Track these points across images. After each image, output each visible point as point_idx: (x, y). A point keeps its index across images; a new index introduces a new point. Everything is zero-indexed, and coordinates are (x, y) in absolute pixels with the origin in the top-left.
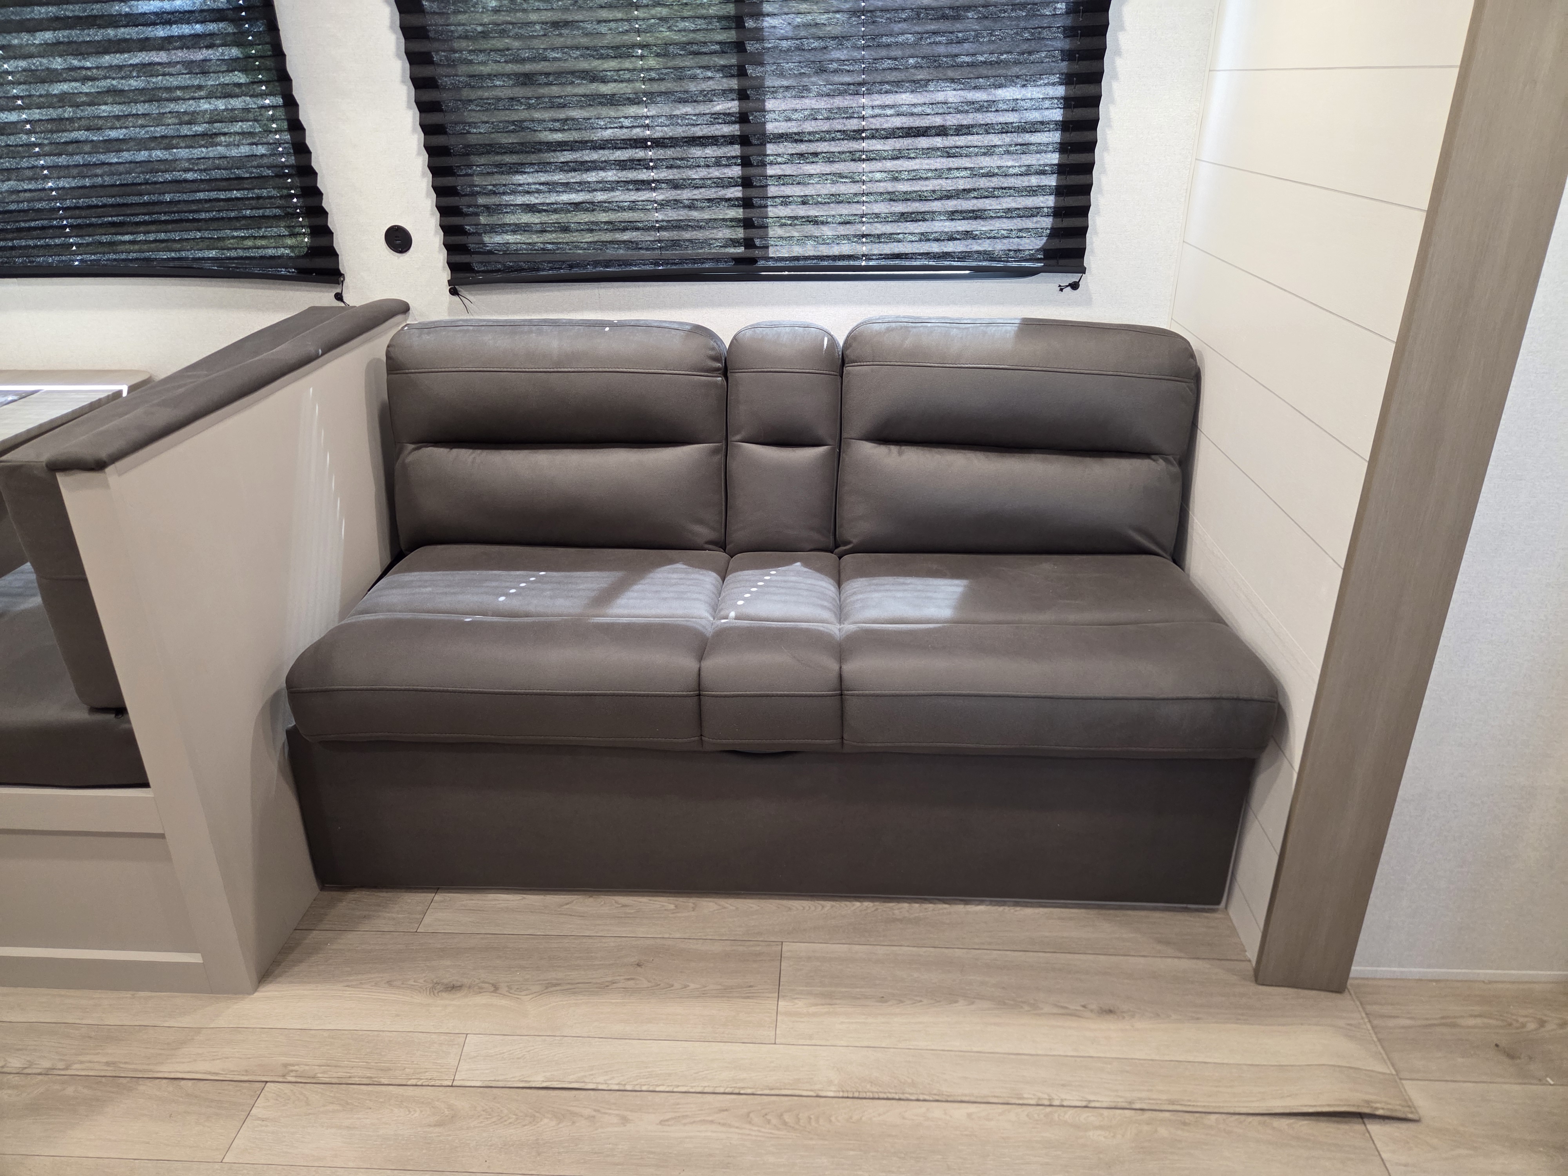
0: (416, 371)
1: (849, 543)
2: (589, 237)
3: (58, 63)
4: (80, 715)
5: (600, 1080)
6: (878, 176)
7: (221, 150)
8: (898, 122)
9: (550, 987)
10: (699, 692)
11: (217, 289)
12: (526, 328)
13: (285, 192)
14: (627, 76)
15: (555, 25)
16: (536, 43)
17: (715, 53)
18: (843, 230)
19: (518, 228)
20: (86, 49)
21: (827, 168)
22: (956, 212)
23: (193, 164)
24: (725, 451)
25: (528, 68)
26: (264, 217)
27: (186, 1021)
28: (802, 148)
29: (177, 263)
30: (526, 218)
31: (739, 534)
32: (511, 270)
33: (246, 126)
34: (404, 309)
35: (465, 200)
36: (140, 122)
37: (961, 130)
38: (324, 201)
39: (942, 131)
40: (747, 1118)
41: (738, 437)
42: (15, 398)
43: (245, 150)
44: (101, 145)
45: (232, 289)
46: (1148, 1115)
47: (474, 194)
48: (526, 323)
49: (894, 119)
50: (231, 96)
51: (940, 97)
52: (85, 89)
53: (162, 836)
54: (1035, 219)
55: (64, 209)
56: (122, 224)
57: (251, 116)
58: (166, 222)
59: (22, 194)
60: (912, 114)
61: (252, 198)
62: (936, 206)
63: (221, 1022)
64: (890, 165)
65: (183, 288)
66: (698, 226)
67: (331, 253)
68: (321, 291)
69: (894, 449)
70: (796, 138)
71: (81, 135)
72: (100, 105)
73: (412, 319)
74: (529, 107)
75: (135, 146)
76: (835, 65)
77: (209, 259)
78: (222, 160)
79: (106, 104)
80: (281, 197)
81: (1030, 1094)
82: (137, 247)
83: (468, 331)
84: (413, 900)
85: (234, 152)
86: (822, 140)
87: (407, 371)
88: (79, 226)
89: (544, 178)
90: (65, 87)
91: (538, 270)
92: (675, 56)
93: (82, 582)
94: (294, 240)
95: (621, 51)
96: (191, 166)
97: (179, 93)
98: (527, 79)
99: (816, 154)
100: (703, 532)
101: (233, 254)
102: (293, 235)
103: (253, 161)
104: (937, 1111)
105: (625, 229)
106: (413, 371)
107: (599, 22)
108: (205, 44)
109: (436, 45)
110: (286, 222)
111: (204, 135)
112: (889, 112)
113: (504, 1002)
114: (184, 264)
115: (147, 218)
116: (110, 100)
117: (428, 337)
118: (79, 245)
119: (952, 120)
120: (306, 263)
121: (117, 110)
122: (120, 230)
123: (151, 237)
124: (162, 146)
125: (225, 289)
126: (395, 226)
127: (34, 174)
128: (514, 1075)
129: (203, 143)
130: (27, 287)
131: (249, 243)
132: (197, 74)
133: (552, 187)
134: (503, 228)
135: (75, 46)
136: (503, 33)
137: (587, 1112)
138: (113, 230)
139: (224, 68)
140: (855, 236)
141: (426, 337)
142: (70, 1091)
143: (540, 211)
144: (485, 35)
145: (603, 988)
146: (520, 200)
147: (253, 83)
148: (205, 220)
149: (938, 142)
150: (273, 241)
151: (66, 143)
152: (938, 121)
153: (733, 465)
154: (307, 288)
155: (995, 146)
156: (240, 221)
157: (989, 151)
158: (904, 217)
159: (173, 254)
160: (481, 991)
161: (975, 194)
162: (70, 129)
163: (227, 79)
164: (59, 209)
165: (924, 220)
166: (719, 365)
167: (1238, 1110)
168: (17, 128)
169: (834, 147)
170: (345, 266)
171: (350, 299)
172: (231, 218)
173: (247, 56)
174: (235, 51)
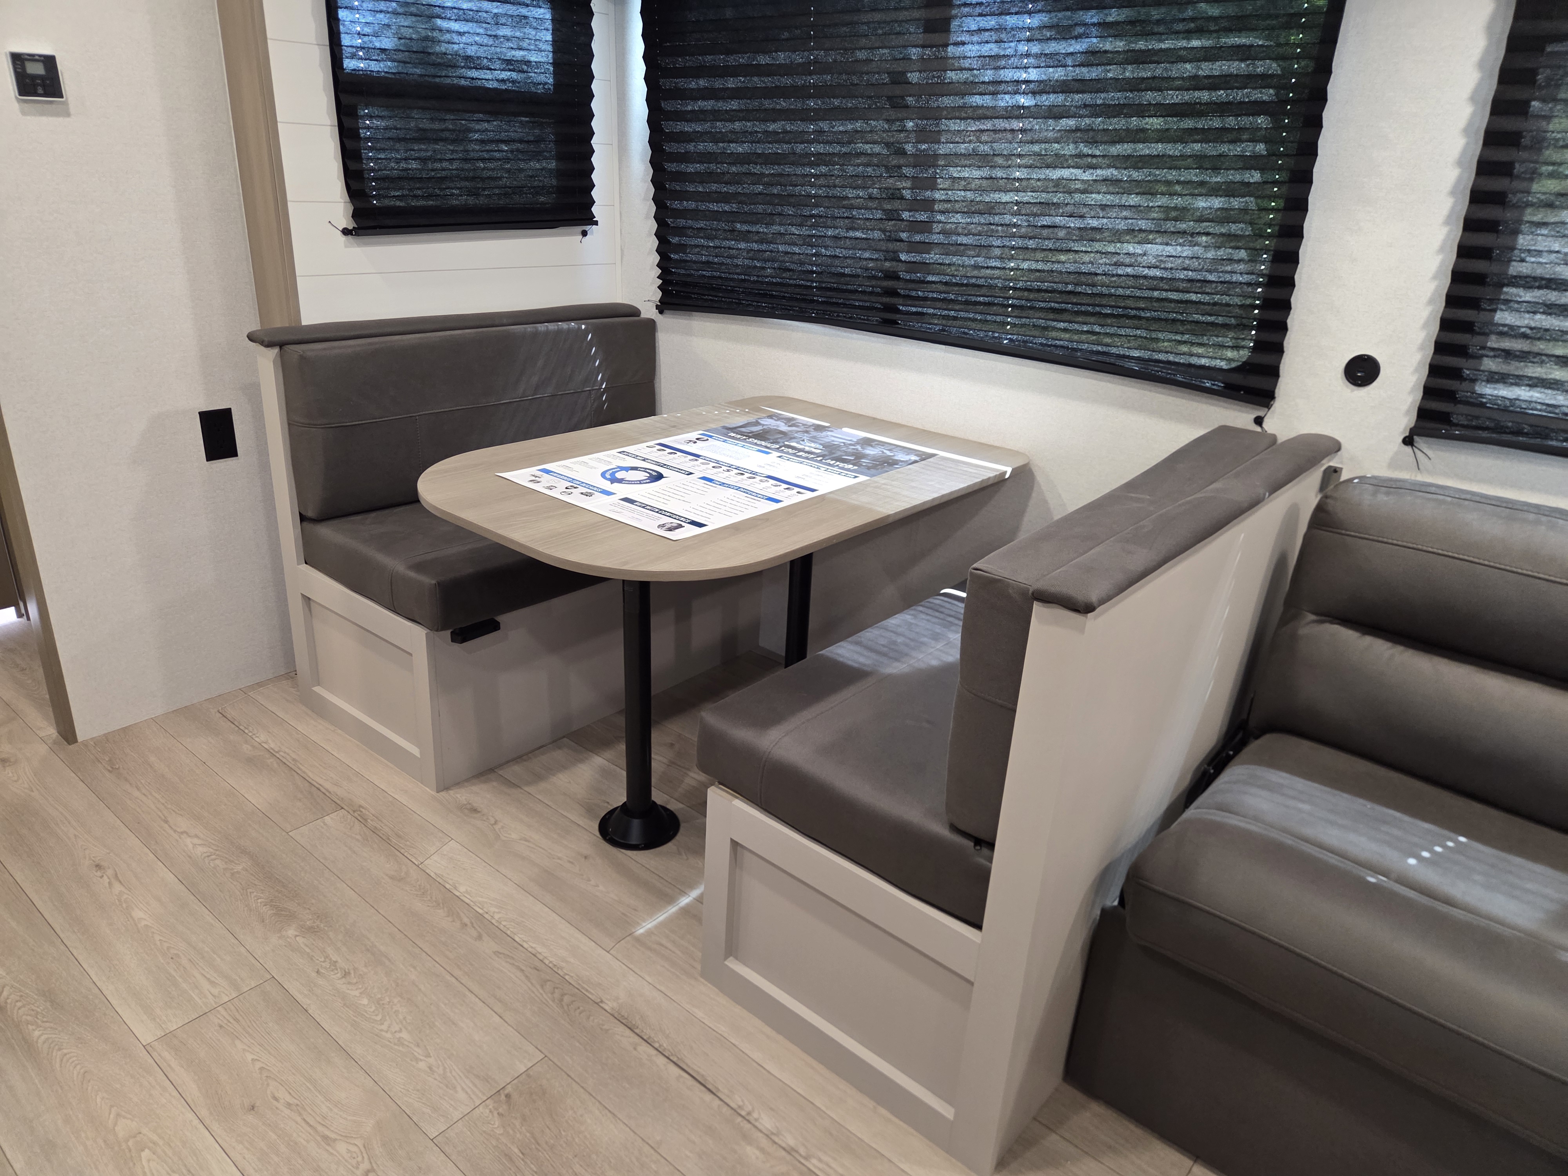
0: (1357, 534)
3: (1069, 149)
7: (1197, 250)
11: (1126, 389)
12: (1531, 517)
13: (1249, 301)
19: (1538, 384)
20: (1102, 137)
23: (1161, 261)
26: (1212, 324)
29: (1100, 358)
30: (1558, 373)
32: (1506, 431)
33: (1236, 228)
34: (1336, 449)
35: (1477, 340)
36: (1125, 213)
38: (1290, 317)
42: (917, 458)
43: (1224, 253)
44: (1077, 232)
45: (1142, 391)
48: (1532, 510)
50: (1234, 195)
52: (1084, 176)
55: (1014, 289)
56: (1061, 310)
57: (1248, 218)
58: (1107, 316)
59: (983, 270)
61: (1208, 304)
65: (1094, 382)
67: (1274, 373)
68: (1239, 411)
71: (1061, 220)
72: (1092, 193)
73: (1348, 464)
75: (1109, 236)
77: (1133, 358)
78: (1194, 260)
79: (1099, 193)
80: (1242, 306)
82: (1067, 336)
83: (1443, 502)
85: (1211, 254)
87: (1343, 532)
88: (1021, 307)
90: (1066, 173)
91: (1547, 437)
94: (1235, 353)
96: (1158, 264)
97: (1178, 188)
101: (1162, 357)
102: (1238, 346)
103: (1227, 265)
106: (1352, 533)
108: (1230, 138)
110: (1235, 333)
111: (1185, 233)
114: (1108, 360)
115: (1090, 309)
116: (1104, 189)
117: (1385, 498)
118: (1014, 325)
120: (1238, 379)
121: (1108, 199)
122: (1057, 316)
124: (1136, 240)
125: (1136, 390)
126: (1365, 355)
127: (1002, 254)
129: (1181, 241)
130: (951, 355)
131: (1184, 348)
132: (1207, 169)
134: (1518, 381)
135: (1091, 134)
138: (1051, 316)
139: (1240, 165)
141: (1382, 498)
147: (1265, 183)
148: (1147, 319)
150: (1211, 350)
151: (1043, 227)
154: (1226, 405)
156: (1185, 325)
159: (1100, 348)
162: (1054, 214)
163: (1237, 176)
164: (1011, 288)
168: (1005, 209)
170: (1285, 387)
171: (1271, 425)
172: (1174, 321)
173: (1272, 154)
174: (1261, 148)
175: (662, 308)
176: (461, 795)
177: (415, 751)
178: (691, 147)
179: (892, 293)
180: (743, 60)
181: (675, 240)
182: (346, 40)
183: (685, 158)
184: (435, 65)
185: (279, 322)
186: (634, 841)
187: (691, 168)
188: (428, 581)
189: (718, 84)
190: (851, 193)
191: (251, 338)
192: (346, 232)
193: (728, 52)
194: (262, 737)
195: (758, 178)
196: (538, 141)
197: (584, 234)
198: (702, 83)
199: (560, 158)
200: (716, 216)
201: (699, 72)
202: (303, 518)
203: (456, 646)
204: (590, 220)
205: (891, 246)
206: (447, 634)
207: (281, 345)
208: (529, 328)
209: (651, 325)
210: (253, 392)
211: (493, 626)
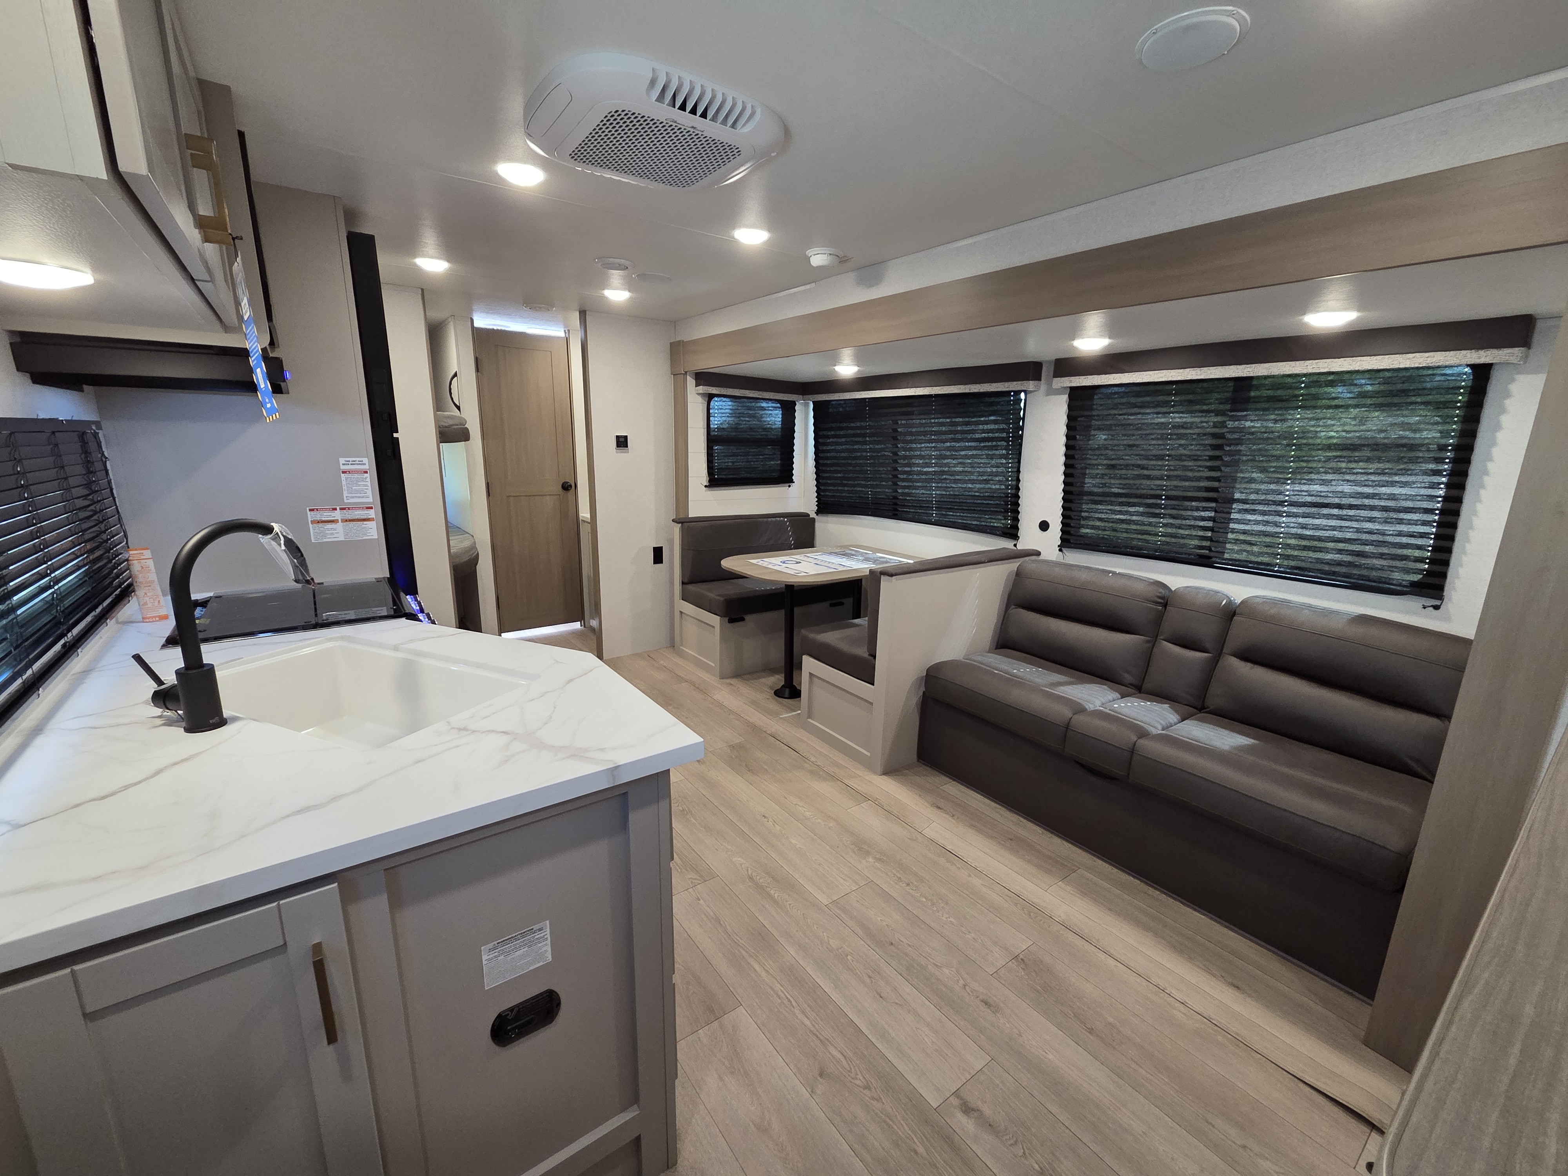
0: (1028, 578)
1: (1208, 708)
2: (1125, 535)
3: (948, 453)
4: (866, 655)
5: (970, 861)
6: (1292, 525)
7: (989, 486)
8: (1309, 499)
9: (972, 826)
10: (1067, 726)
13: (1008, 503)
14: (1159, 468)
15: (1130, 446)
16: (1119, 453)
17: (1206, 460)
18: (1265, 550)
19: (1093, 527)
20: (959, 448)
21: (1260, 518)
22: (1344, 550)
24: (1154, 642)
25: (1113, 462)
26: (997, 512)
27: (858, 772)
28: (1247, 506)
29: (964, 525)
30: (1098, 523)
31: (1147, 685)
32: (1087, 544)
33: (1001, 478)
34: (1038, 554)
35: (1074, 513)
36: (967, 474)
37: (1351, 507)
38: (1019, 508)
39: (1339, 506)
40: (1016, 904)
41: (1162, 637)
43: (997, 487)
44: (953, 481)
46: (1216, 1028)
47: (1081, 511)
49: (1307, 497)
50: (998, 467)
51: (1340, 489)
52: (954, 462)
53: (871, 704)
54: (1404, 562)
55: (935, 501)
56: (950, 508)
57: (1004, 475)
58: (965, 509)
59: (925, 495)
60: (1320, 496)
61: (995, 504)
62: (1331, 545)
63: (866, 777)
64: (1301, 520)
66: (1183, 537)
67: (1017, 528)
68: (1008, 542)
69: (1249, 665)
70: (1244, 502)
71: (947, 477)
72: (956, 467)
73: (1042, 557)
74: (1110, 478)
75: (963, 482)
76: (1272, 470)
77: (974, 524)
78: (990, 489)
79: (958, 467)
80: (1005, 505)
81: (1155, 980)
82: (953, 517)
83: (1050, 565)
84: (944, 779)
85: (994, 487)
86: (1259, 504)
87: (1025, 577)
88: (937, 508)
89: (1110, 507)
90: (948, 461)
91: (1099, 546)
92: (1185, 460)
93: (878, 611)
94: (1005, 521)
95: (1160, 458)
96: (979, 491)
97: (982, 465)
98: (1113, 467)
99: (1255, 510)
100: (1128, 678)
101: (983, 524)
102: (1005, 519)
103: (1000, 491)
104: (1102, 955)
105: (1143, 534)
107: (1150, 445)
108: (995, 449)
109: (1078, 452)
110: (1004, 515)
111: (985, 480)
112: (1304, 494)
113: (953, 821)
114: (966, 525)
115: (959, 507)
116: (960, 466)
117: (1034, 565)
118: (936, 514)
119: (1345, 501)
120: (1006, 531)
121: (961, 469)
122: (949, 511)
123: (958, 514)
126: (1044, 520)
127: (931, 489)
128: (942, 842)
129: (984, 483)
131: (989, 521)
132: (989, 459)
133: (1114, 512)
134: (1087, 527)
136: (1106, 449)
137: (958, 866)
139: (999, 457)
140: (1272, 554)
142: (821, 773)
143: (1105, 521)
144: (1098, 449)
145: (992, 837)
146: (1097, 515)
148: (977, 510)
149: (1335, 511)
150: (998, 521)
151: (942, 479)
152: (1337, 501)
153: (1155, 650)
154: (1004, 540)
155: (1375, 518)
156: (988, 512)
157: (1371, 520)
158: (1305, 548)
159: (964, 521)
160: (948, 814)
161: (1359, 542)
162: (945, 475)
163: (999, 461)
165: (1321, 552)
166: (1162, 601)
167: (1278, 1064)
168: (930, 473)
169: (1266, 508)
170: (1021, 533)
171: (1019, 547)
172: (986, 511)
173: (1008, 454)
174: (1004, 452)
175: (817, 513)
176: (728, 681)
177: (714, 665)
178: (828, 455)
179: (896, 504)
180: (845, 425)
181: (822, 488)
182: (712, 426)
183: (827, 458)
184: (739, 432)
185: (682, 516)
186: (786, 696)
187: (829, 462)
188: (722, 599)
189: (838, 433)
190: (881, 469)
191: (673, 521)
192: (706, 486)
193: (841, 423)
194: (662, 662)
195: (850, 465)
196: (774, 454)
197: (789, 486)
198: (833, 433)
199: (781, 460)
200: (837, 478)
201: (831, 429)
202: (683, 583)
203: (730, 625)
204: (792, 481)
205: (894, 487)
206: (727, 619)
207: (682, 523)
208: (765, 520)
209: (814, 519)
210: (671, 542)
211: (743, 619)
